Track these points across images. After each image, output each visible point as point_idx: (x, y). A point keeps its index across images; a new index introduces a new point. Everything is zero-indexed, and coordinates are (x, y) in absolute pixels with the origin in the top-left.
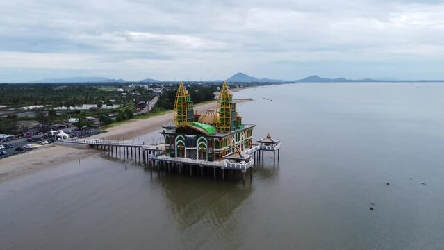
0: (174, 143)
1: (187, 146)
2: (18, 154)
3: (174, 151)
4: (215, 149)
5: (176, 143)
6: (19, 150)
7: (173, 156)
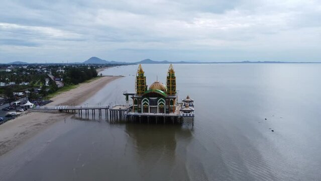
0: (141, 104)
1: (150, 105)
2: (9, 120)
3: (141, 109)
4: (170, 106)
5: (142, 104)
6: (10, 117)
7: (140, 112)
